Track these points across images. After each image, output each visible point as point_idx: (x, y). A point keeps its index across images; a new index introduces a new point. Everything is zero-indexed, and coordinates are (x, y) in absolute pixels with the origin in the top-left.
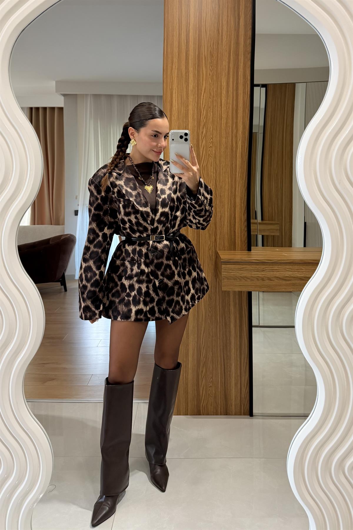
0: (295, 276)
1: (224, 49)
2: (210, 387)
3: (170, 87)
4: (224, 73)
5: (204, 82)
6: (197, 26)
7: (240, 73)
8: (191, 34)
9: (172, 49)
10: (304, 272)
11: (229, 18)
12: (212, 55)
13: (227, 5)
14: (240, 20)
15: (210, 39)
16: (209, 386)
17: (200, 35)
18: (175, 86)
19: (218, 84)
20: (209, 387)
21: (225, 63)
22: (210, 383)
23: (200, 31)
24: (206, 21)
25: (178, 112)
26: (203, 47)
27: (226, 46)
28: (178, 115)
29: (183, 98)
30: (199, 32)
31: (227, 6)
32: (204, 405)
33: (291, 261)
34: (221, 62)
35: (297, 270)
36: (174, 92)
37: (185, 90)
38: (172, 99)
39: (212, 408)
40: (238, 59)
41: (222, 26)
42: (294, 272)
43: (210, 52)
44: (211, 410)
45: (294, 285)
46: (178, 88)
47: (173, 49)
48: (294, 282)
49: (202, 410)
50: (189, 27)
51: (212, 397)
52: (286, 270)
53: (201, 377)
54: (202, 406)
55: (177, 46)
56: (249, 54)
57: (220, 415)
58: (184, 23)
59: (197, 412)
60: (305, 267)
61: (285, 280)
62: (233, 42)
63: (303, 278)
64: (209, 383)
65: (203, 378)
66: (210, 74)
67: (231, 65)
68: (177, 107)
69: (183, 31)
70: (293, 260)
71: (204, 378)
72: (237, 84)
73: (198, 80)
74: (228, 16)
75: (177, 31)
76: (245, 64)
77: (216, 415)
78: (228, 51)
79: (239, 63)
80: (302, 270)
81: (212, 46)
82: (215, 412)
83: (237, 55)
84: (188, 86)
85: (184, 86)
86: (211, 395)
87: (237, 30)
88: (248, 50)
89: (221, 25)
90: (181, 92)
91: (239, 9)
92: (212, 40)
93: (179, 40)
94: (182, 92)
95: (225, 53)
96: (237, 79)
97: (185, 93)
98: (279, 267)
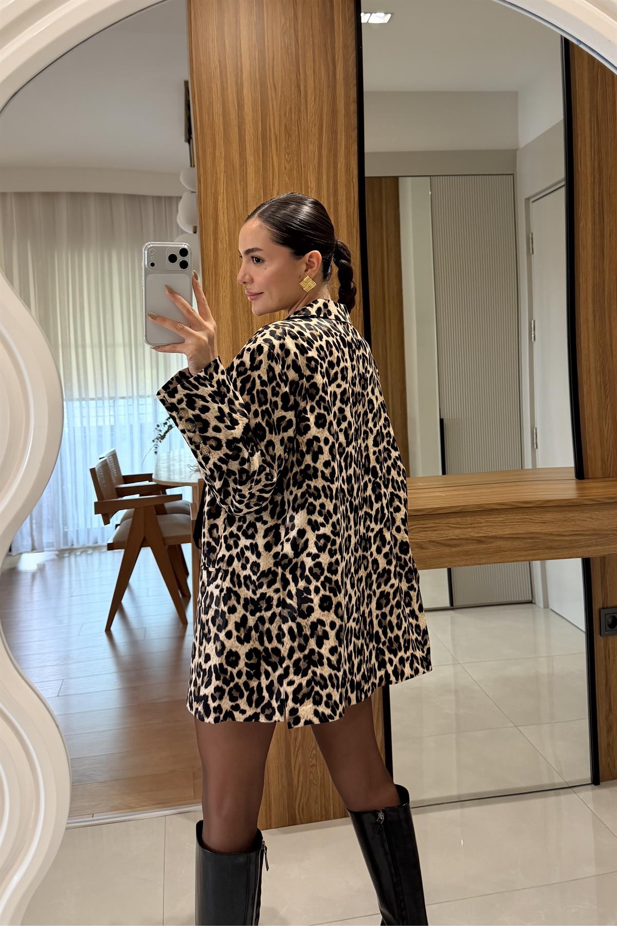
0: (467, 536)
1: (310, 122)
2: (313, 765)
3: (213, 191)
4: (311, 167)
5: (276, 182)
6: (258, 76)
7: (339, 166)
8: (245, 91)
9: (211, 117)
10: (484, 528)
11: (317, 64)
12: (288, 134)
13: (311, 39)
14: (337, 69)
15: (284, 102)
16: (311, 764)
17: (264, 94)
18: (222, 188)
19: (301, 184)
20: (311, 766)
21: (313, 148)
22: (312, 759)
23: (263, 84)
24: (273, 67)
25: (230, 234)
26: (272, 117)
27: (315, 116)
28: (229, 239)
29: (238, 208)
30: (261, 87)
31: (311, 43)
32: (303, 804)
33: (459, 508)
34: (306, 145)
35: (471, 524)
36: (220, 198)
37: (240, 195)
38: (217, 211)
39: (317, 807)
40: (336, 139)
41: (305, 80)
42: (465, 530)
43: (285, 126)
44: (317, 810)
45: (467, 553)
46: (227, 193)
47: (213, 117)
48: (465, 548)
49: (299, 813)
50: (242, 76)
51: (316, 785)
52: (449, 526)
53: (295, 748)
54: (299, 805)
55: (221, 112)
56: (354, 131)
57: (334, 819)
58: (230, 68)
59: (289, 819)
60: (485, 517)
61: (449, 546)
62: (326, 107)
63: (483, 539)
64: (310, 760)
65: (298, 751)
66: (285, 168)
67: (325, 152)
68: (226, 226)
69: (229, 81)
70: (463, 507)
71: (300, 751)
72: (335, 183)
73: (265, 179)
74: (314, 61)
75: (219, 82)
76: (347, 149)
77: (326, 820)
78: (318, 124)
79: (338, 147)
80: (480, 525)
81: (287, 116)
82: (323, 813)
83: (334, 132)
84: (245, 189)
85: (239, 188)
86: (315, 783)
87: (333, 86)
88: (352, 123)
89: (302, 77)
90: (233, 199)
91: (333, 48)
92: (288, 103)
93: (223, 100)
94: (235, 198)
95: (313, 130)
96: (335, 175)
97: (240, 201)
98: (437, 521)
